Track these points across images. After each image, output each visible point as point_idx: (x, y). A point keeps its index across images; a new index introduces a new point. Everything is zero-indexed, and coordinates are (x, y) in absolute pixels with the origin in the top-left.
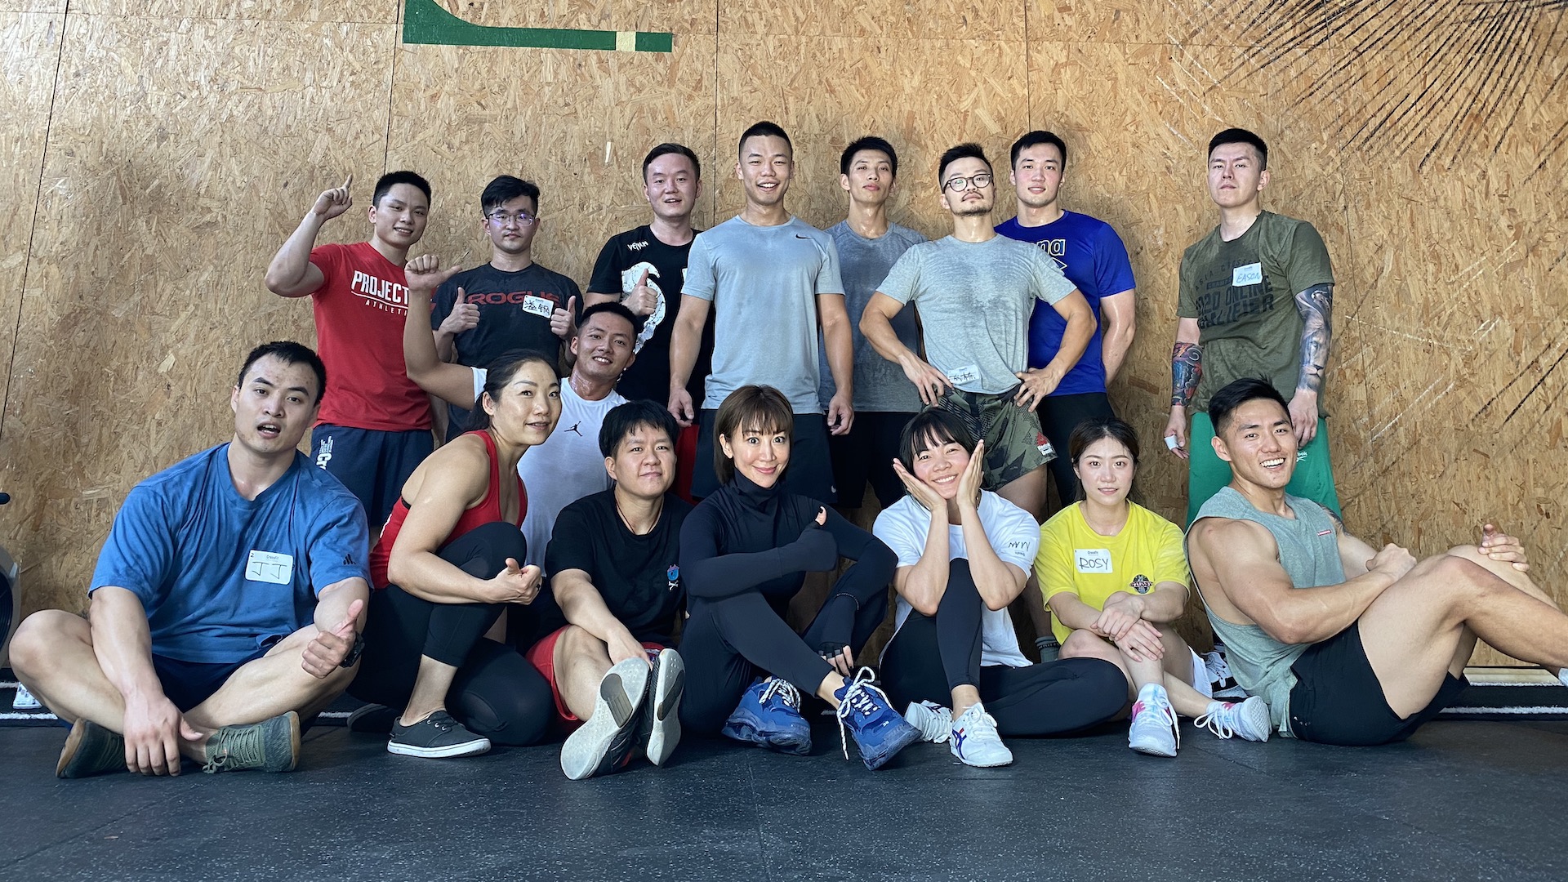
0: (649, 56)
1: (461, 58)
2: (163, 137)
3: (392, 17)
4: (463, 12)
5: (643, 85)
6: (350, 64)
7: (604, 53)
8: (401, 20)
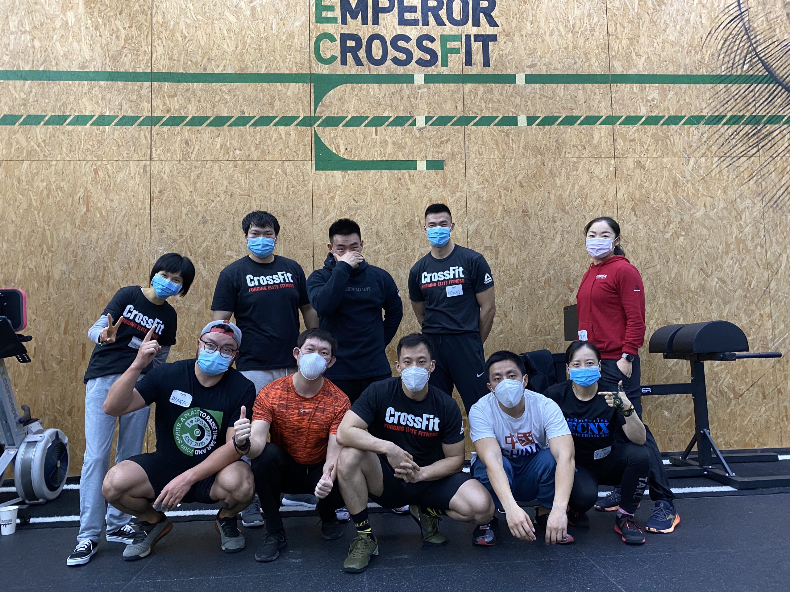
0: (432, 172)
1: (344, 177)
2: (205, 222)
3: (309, 157)
4: (342, 154)
5: (431, 187)
6: (291, 183)
7: (412, 172)
8: (313, 158)
